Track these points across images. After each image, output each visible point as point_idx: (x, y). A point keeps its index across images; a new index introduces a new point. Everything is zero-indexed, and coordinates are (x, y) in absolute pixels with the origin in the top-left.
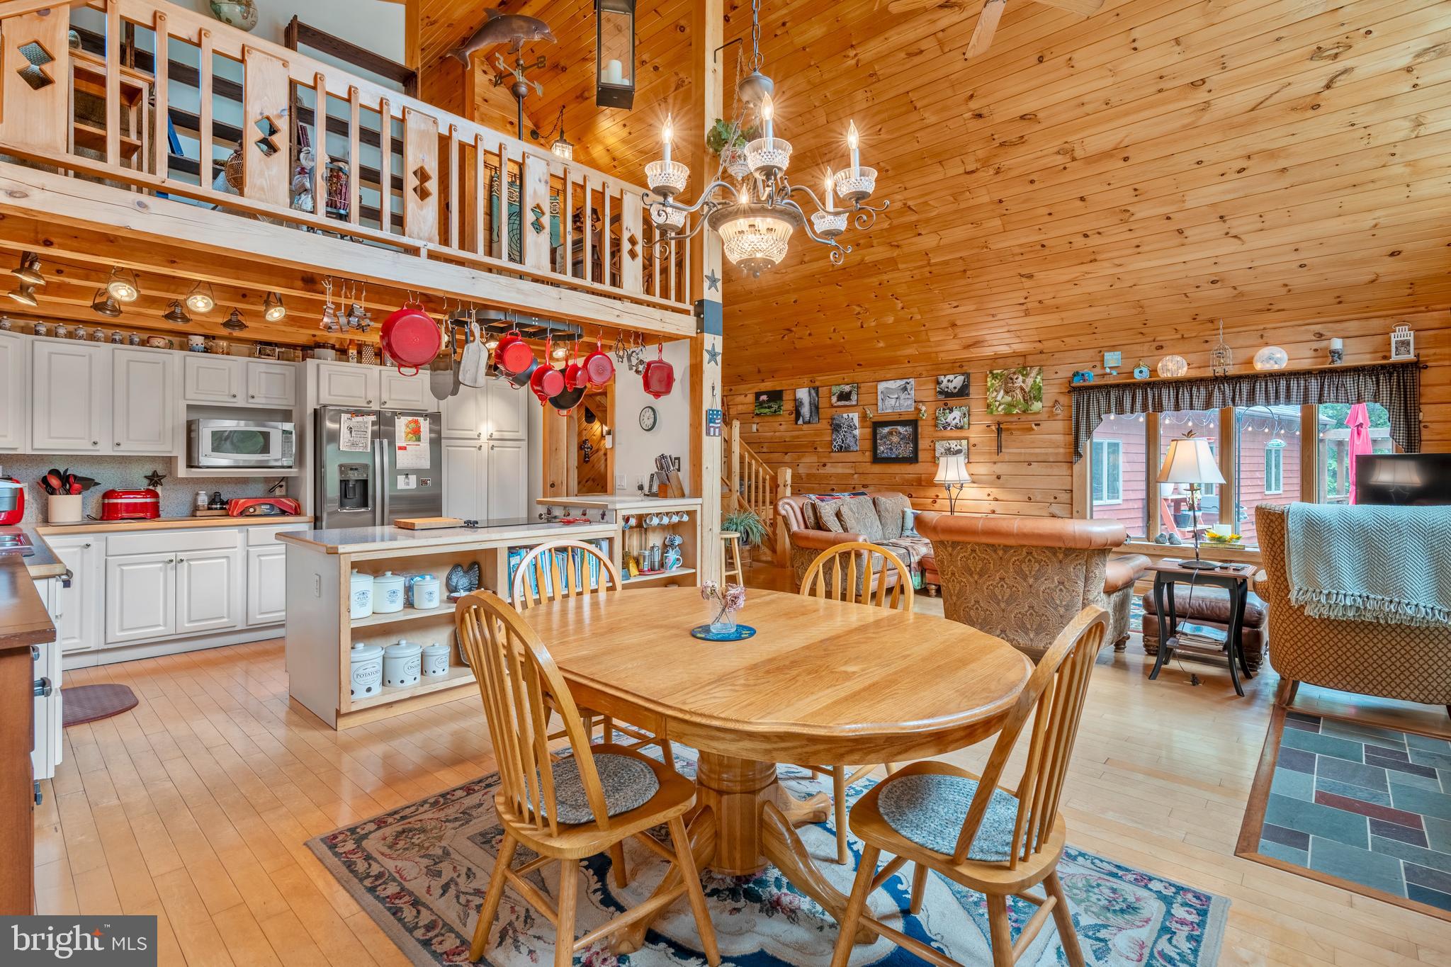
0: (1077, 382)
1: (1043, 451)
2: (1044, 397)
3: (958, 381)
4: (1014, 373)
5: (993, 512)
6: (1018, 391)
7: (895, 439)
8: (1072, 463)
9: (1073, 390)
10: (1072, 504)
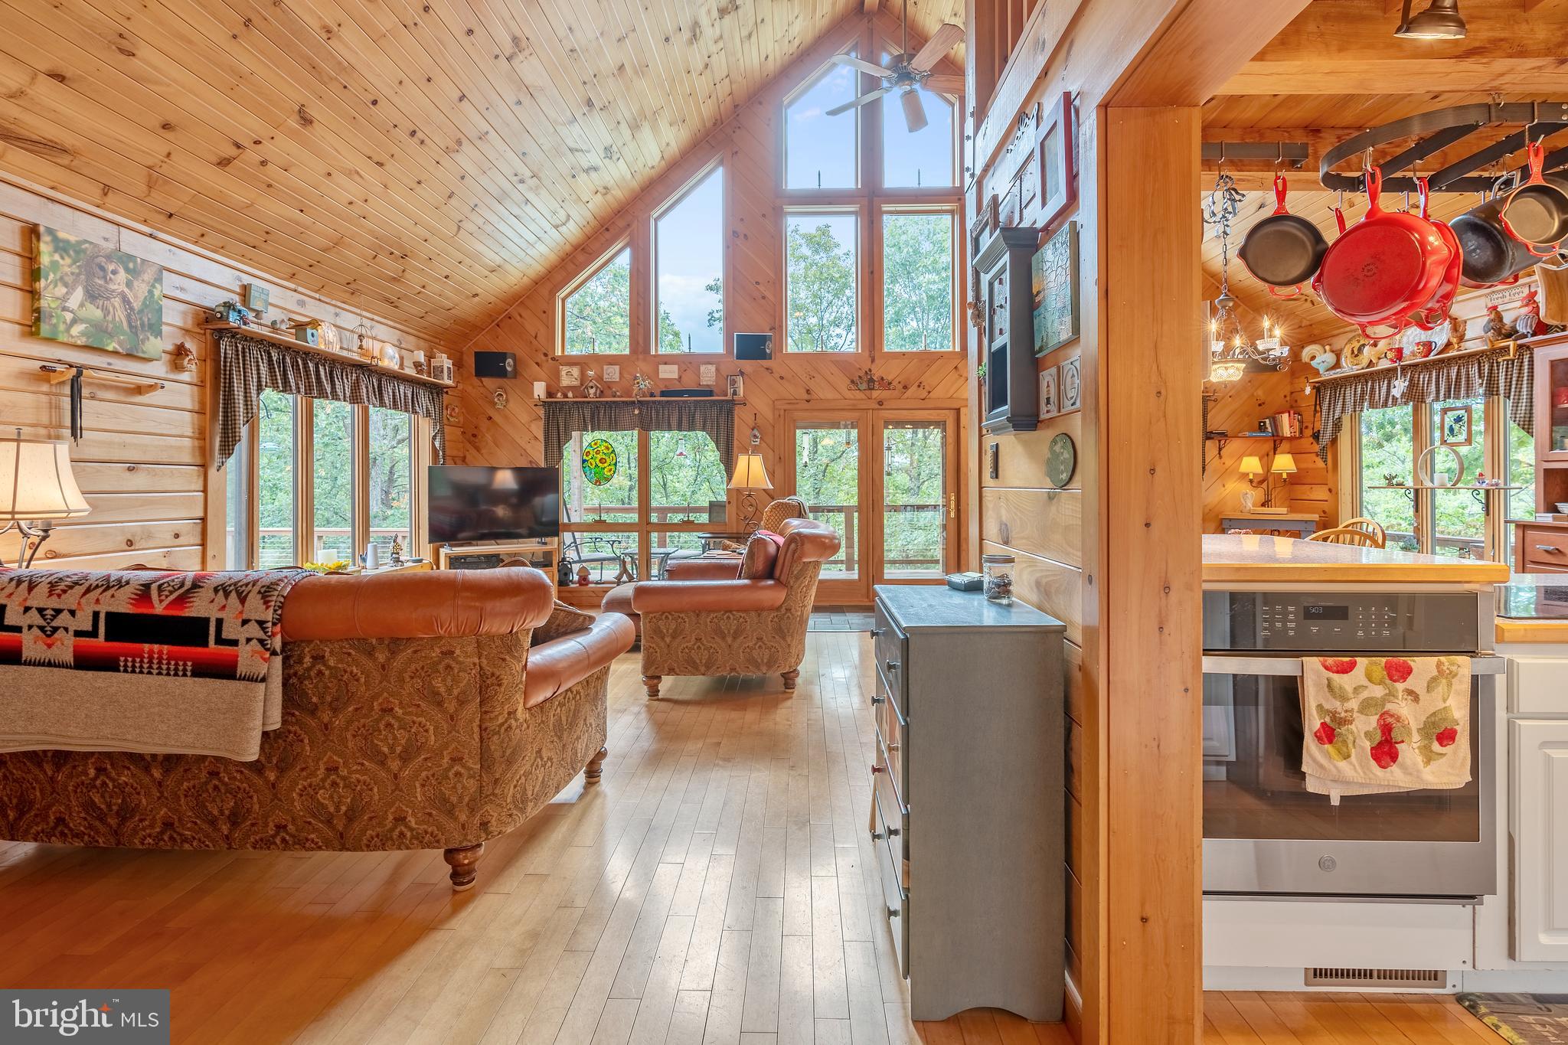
2: (164, 328)
4: (109, 258)
6: (117, 302)
8: (204, 466)
9: (221, 333)
10: (203, 544)
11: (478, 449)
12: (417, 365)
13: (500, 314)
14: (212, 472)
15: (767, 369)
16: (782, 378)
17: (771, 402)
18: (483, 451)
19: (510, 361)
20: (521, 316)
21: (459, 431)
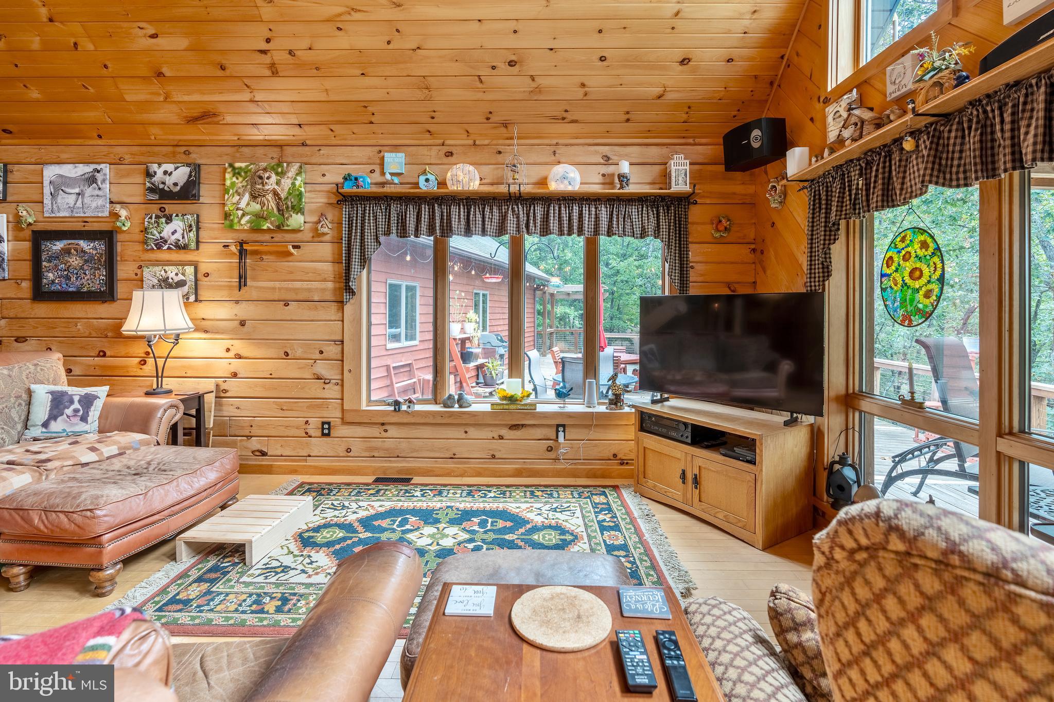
0: (348, 188)
1: (305, 285)
2: (306, 209)
3: (181, 175)
4: (265, 170)
5: (235, 375)
6: (270, 197)
7: (75, 261)
8: (341, 302)
9: (344, 200)
14: (347, 307)
18: (770, 272)
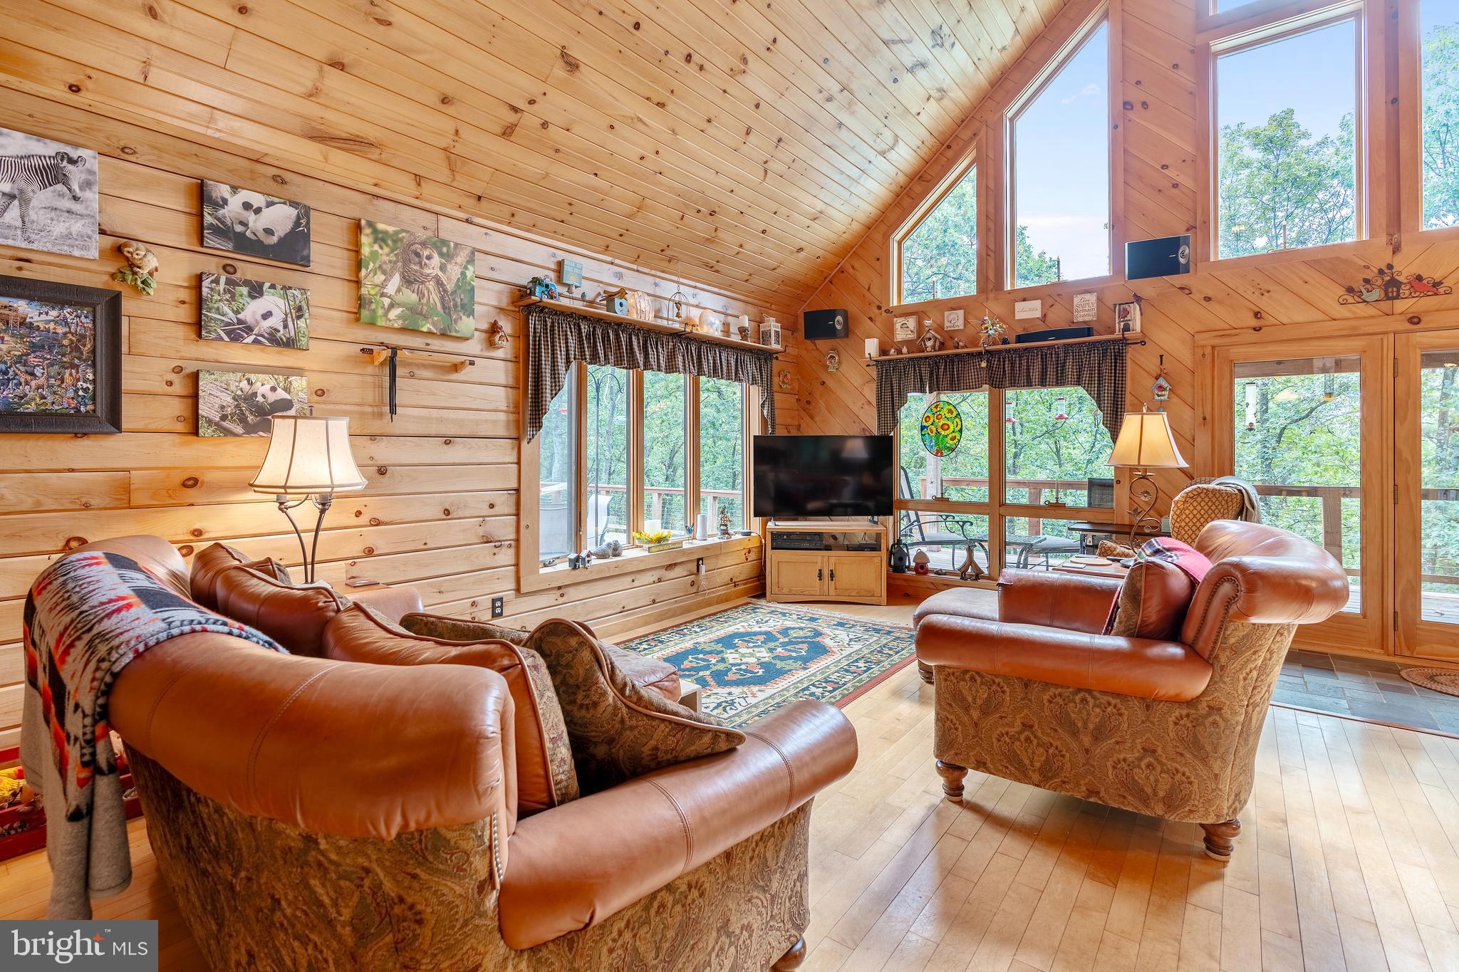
1: (470, 416)
2: (476, 308)
3: (278, 218)
4: (424, 244)
5: (370, 552)
6: (431, 285)
8: (518, 439)
9: (530, 308)
10: (518, 515)
11: (812, 417)
12: (742, 331)
13: (832, 269)
14: (524, 444)
15: (1182, 288)
16: (1208, 299)
17: (1189, 337)
18: (817, 419)
19: (839, 318)
20: (853, 268)
21: (793, 399)
